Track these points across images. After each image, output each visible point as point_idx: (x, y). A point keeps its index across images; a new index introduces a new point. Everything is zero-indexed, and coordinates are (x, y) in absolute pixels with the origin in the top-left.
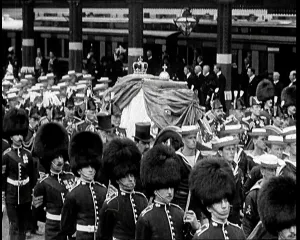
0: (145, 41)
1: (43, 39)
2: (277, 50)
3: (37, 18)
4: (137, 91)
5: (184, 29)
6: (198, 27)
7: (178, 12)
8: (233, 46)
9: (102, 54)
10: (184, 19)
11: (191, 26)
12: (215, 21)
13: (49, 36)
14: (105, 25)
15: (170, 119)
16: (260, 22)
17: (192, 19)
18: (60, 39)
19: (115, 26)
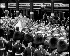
0: (34, 10)
1: (10, 10)
2: (65, 12)
3: (9, 5)
4: (19, 20)
5: (43, 8)
6: (46, 7)
9: (24, 13)
10: (43, 5)
11: (45, 7)
12: (50, 6)
13: (12, 9)
16: (61, 6)
17: (45, 5)
18: (14, 10)
19: (27, 7)
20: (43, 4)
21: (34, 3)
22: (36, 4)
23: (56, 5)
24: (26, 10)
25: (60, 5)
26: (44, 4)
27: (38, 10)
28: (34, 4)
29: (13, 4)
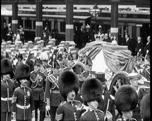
0: (74, 21)
1: (23, 20)
3: (19, 10)
5: (94, 15)
6: (101, 14)
7: (91, 7)
8: (119, 24)
9: (53, 28)
10: (94, 10)
11: (98, 14)
13: (26, 18)
14: (54, 13)
15: (119, 67)
16: (132, 12)
17: (99, 10)
18: (31, 20)
19: (59, 13)
20: (94, 8)
21: (74, 6)
22: (78, 8)
23: (122, 9)
24: (58, 20)
25: (131, 10)
26: (96, 8)
27: (84, 21)
28: (75, 8)
29: (29, 8)
